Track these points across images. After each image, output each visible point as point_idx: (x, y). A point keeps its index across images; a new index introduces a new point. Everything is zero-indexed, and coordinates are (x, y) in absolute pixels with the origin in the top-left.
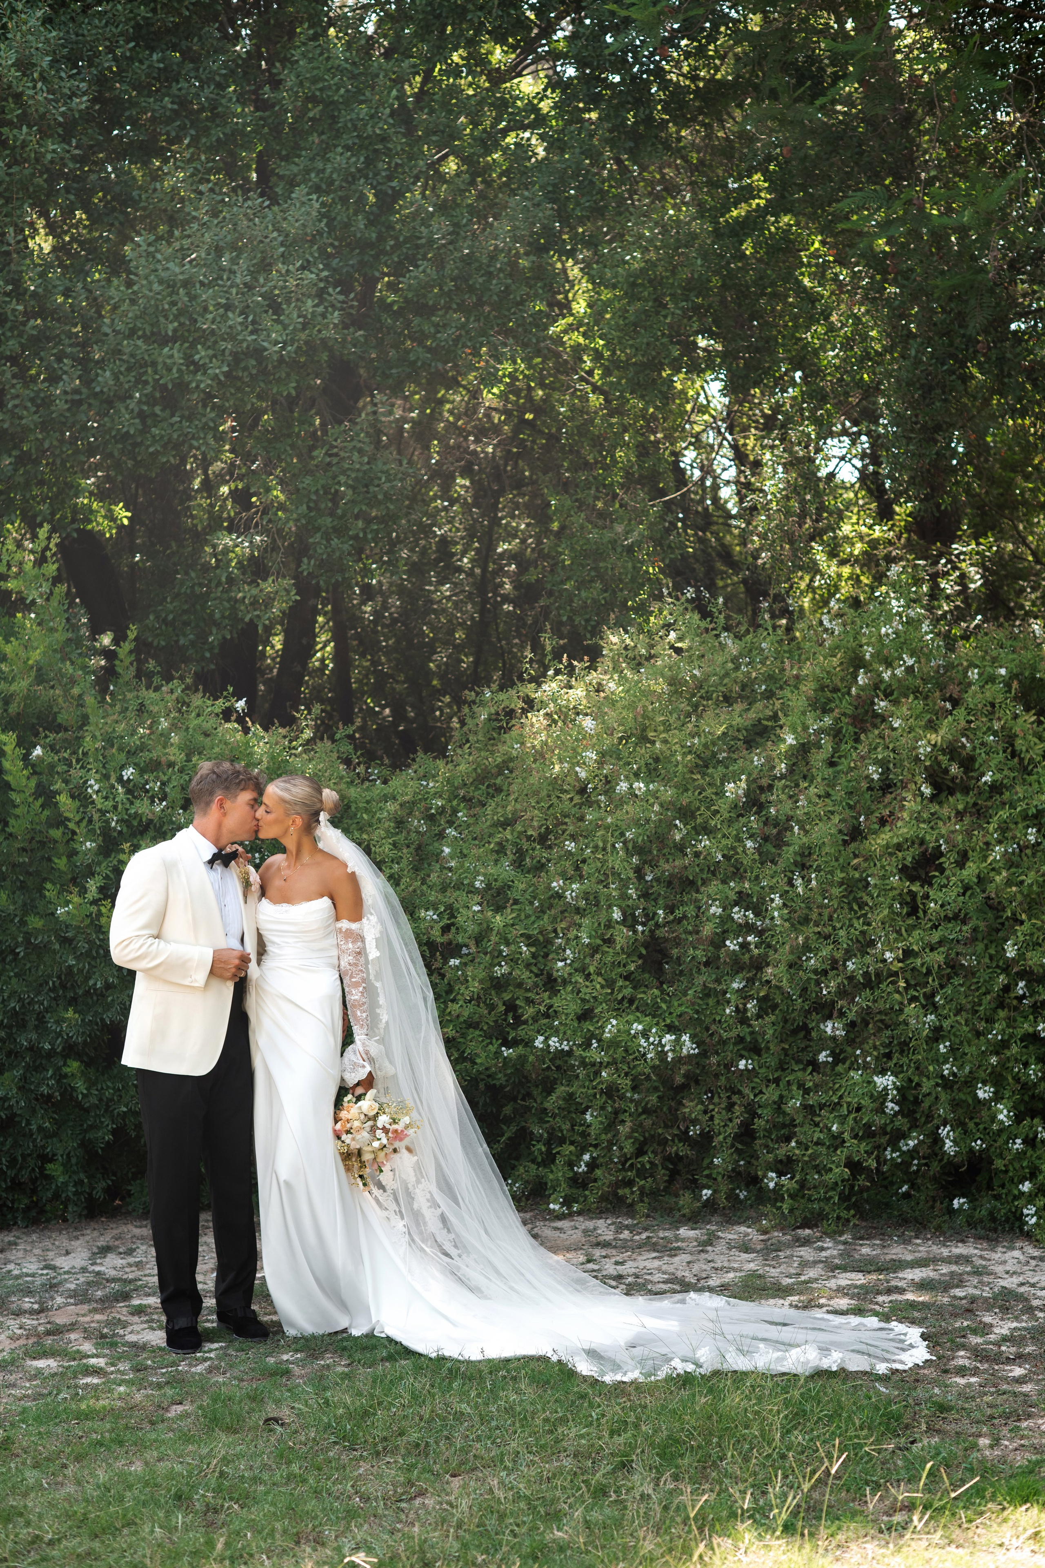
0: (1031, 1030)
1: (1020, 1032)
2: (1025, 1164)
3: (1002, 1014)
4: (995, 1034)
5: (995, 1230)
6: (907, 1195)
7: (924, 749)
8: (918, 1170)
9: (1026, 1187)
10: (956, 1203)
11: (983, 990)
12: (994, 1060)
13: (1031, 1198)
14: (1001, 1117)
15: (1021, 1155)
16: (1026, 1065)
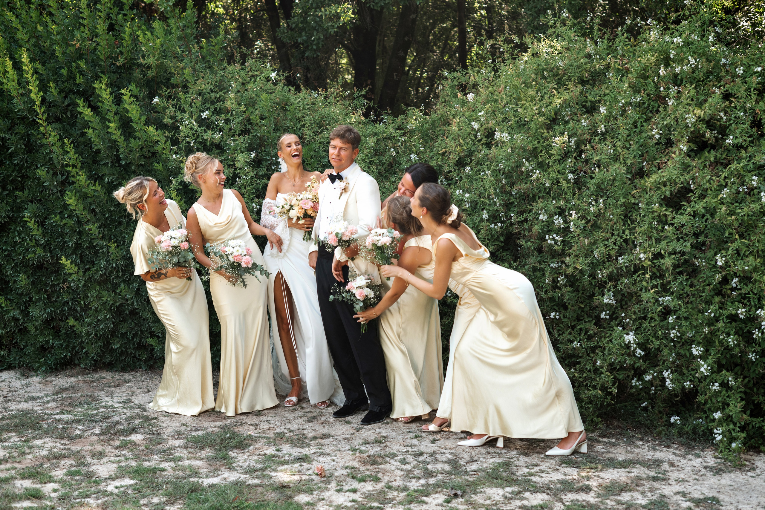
0: (734, 312)
1: (726, 313)
2: (719, 399)
3: (717, 299)
4: (710, 313)
5: (695, 440)
6: (645, 409)
7: (691, 119)
8: (656, 393)
9: (717, 415)
10: (672, 419)
11: (707, 282)
12: (706, 330)
13: (720, 423)
14: (702, 369)
15: (717, 394)
16: (728, 335)
